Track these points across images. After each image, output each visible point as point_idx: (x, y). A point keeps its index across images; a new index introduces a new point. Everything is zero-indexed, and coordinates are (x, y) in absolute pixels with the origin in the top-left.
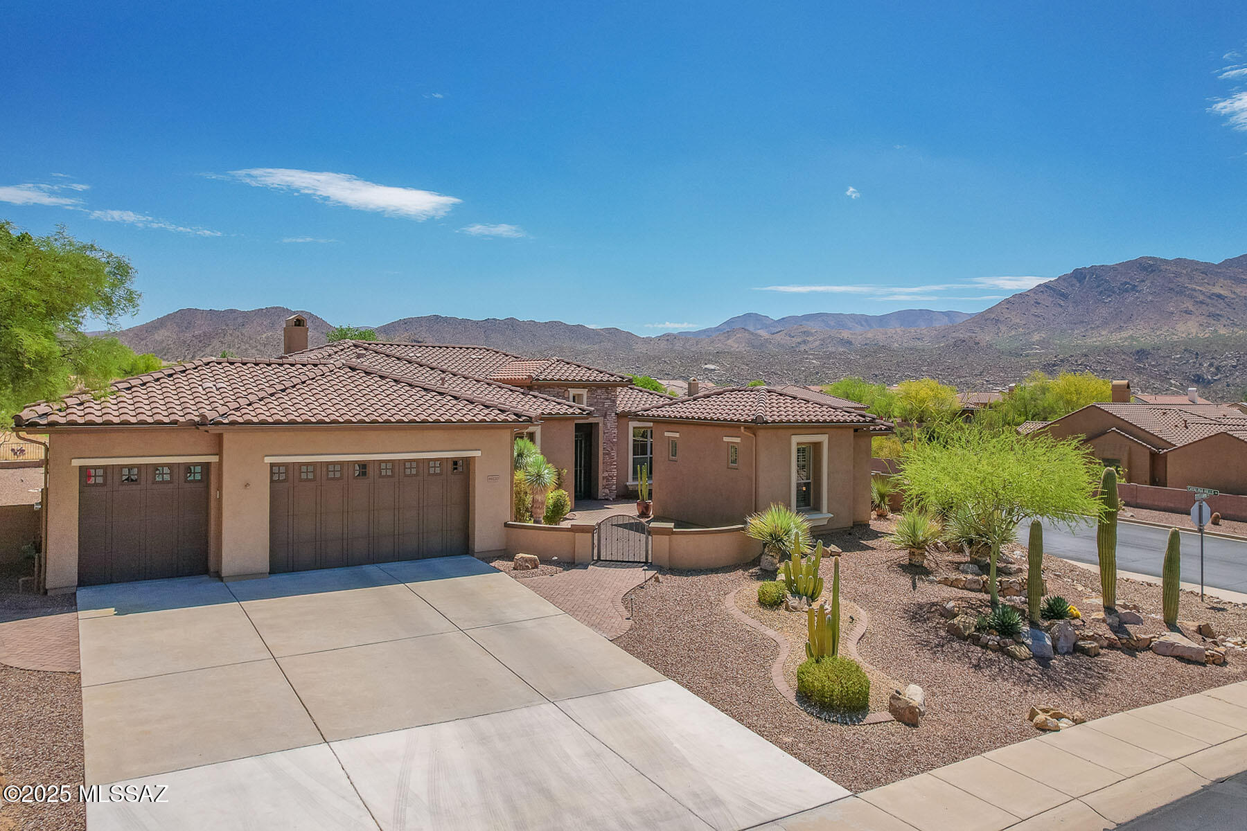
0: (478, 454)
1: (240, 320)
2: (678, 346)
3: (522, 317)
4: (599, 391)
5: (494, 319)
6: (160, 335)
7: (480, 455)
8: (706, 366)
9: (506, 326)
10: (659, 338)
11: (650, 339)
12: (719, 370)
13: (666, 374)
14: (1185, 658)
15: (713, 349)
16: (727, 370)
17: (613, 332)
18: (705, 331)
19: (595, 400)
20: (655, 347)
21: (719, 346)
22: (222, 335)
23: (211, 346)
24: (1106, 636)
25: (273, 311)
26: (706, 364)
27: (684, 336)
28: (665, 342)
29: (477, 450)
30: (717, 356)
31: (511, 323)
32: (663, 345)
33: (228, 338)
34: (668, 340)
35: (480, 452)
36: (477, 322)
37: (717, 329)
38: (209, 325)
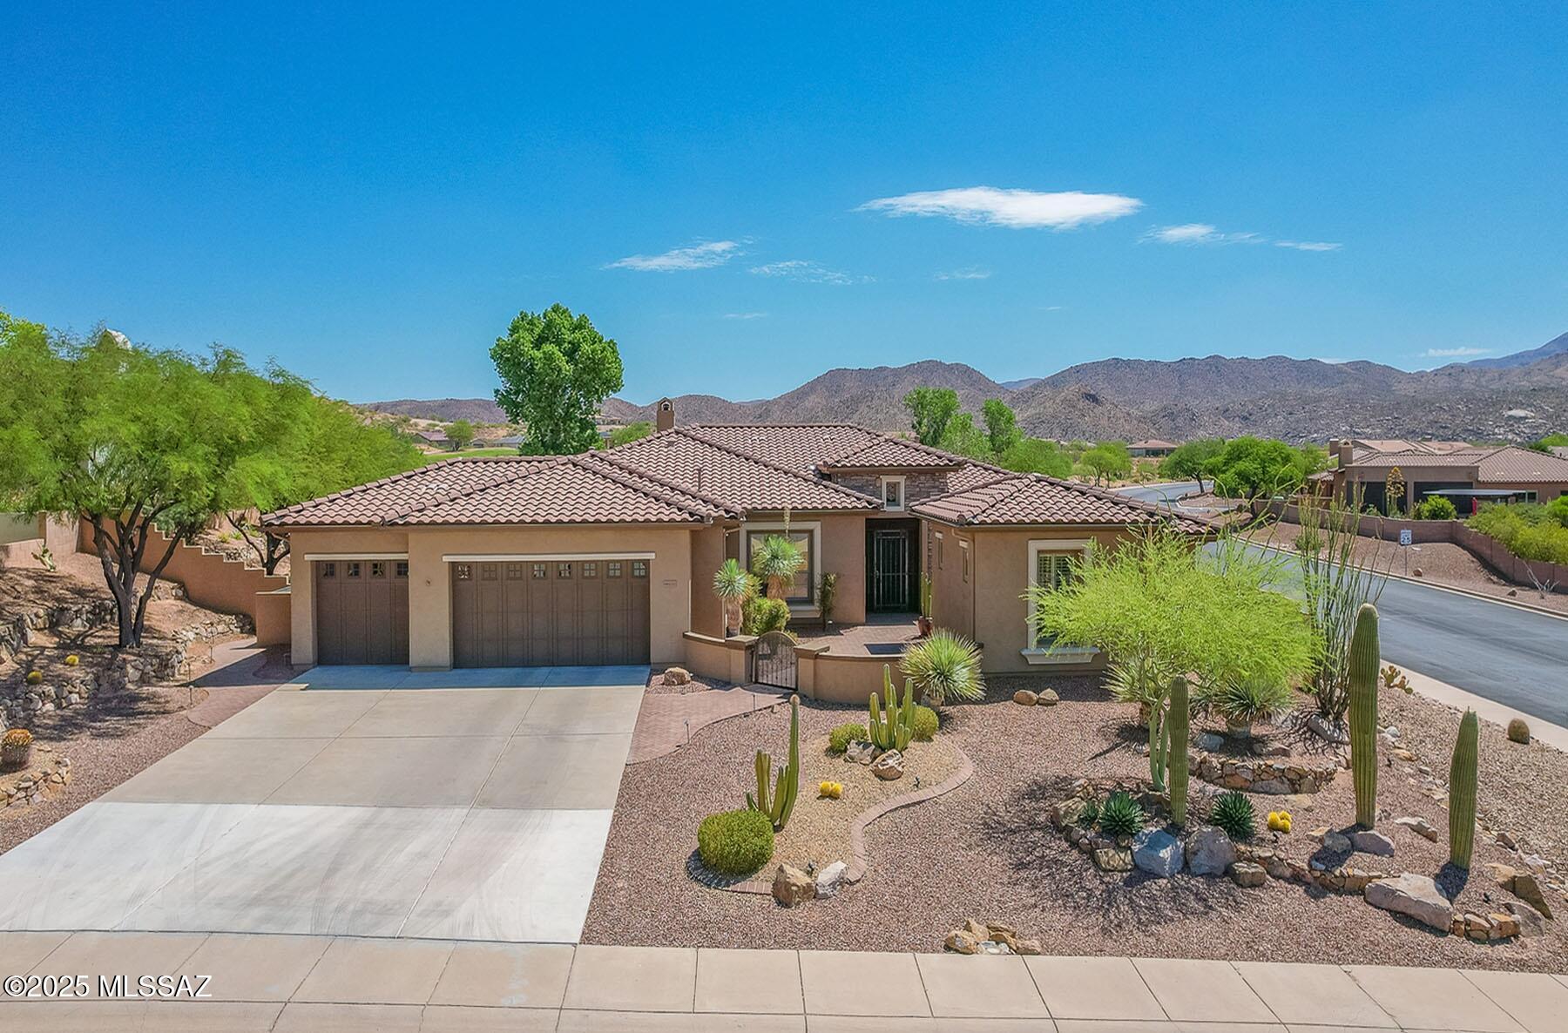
0: (652, 556)
1: (890, 379)
2: (1468, 383)
3: (1230, 354)
4: (922, 478)
5: (1191, 359)
6: (812, 401)
7: (654, 557)
8: (1511, 413)
9: (1208, 367)
10: (1436, 373)
11: (1422, 374)
12: (1534, 418)
13: (1442, 427)
14: (1407, 917)
15: (1528, 384)
16: (1549, 417)
17: (1363, 367)
18: (1516, 357)
19: (918, 489)
20: (1428, 387)
21: (1539, 379)
22: (870, 399)
23: (858, 413)
24: (1289, 861)
25: (926, 365)
26: (1510, 409)
27: (1480, 367)
28: (1446, 378)
29: (650, 552)
30: (1529, 397)
31: (1215, 362)
32: (1443, 382)
33: (876, 402)
34: (1450, 374)
35: (654, 554)
36: (1169, 365)
37: (1538, 352)
38: (859, 387)
